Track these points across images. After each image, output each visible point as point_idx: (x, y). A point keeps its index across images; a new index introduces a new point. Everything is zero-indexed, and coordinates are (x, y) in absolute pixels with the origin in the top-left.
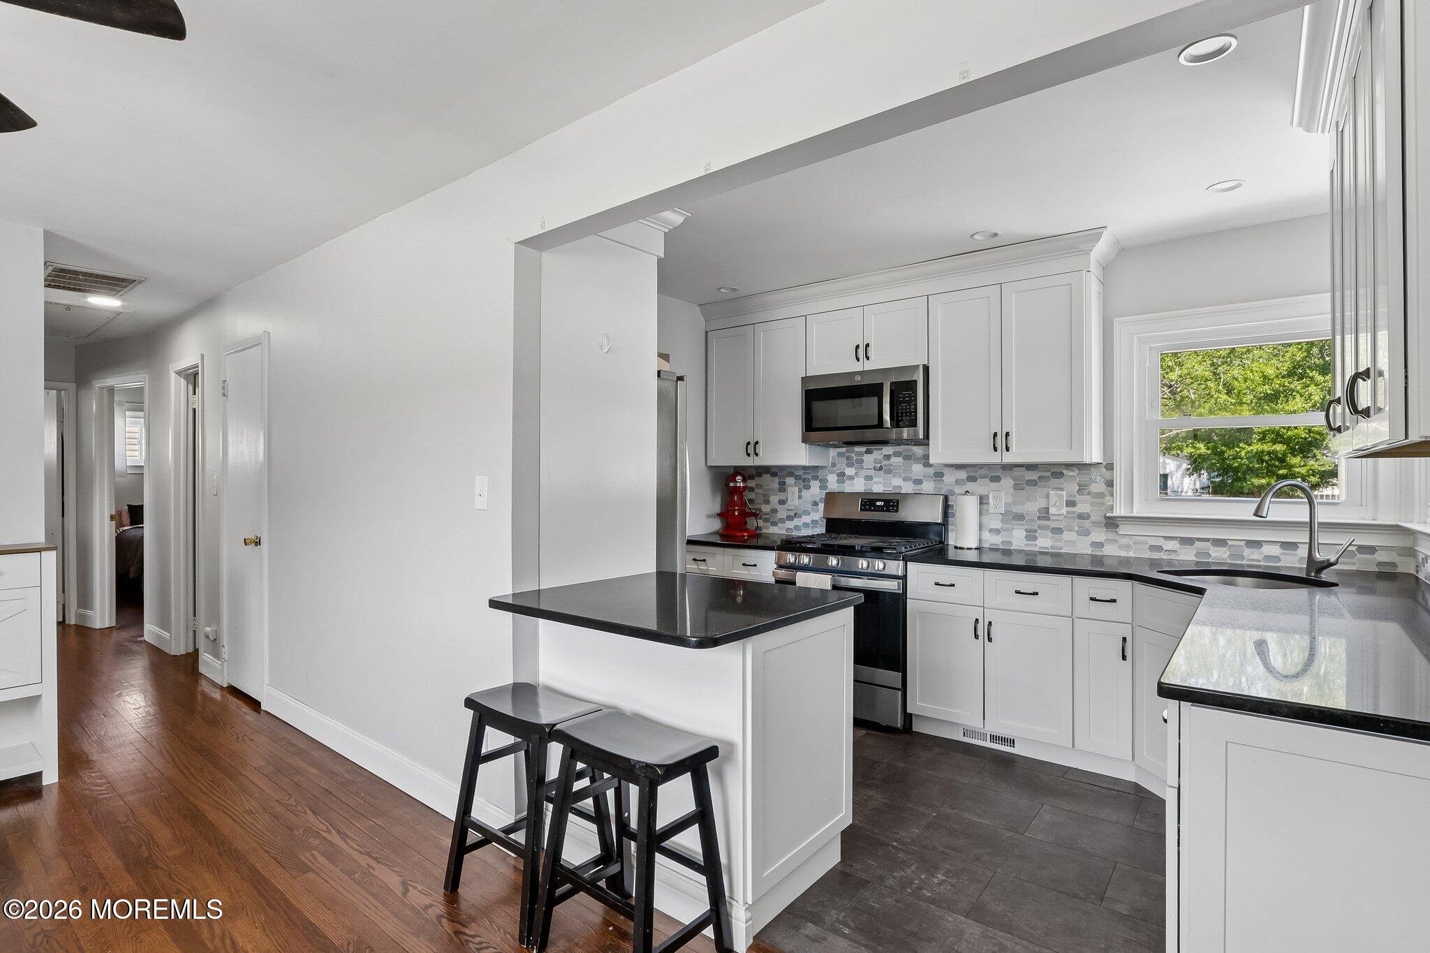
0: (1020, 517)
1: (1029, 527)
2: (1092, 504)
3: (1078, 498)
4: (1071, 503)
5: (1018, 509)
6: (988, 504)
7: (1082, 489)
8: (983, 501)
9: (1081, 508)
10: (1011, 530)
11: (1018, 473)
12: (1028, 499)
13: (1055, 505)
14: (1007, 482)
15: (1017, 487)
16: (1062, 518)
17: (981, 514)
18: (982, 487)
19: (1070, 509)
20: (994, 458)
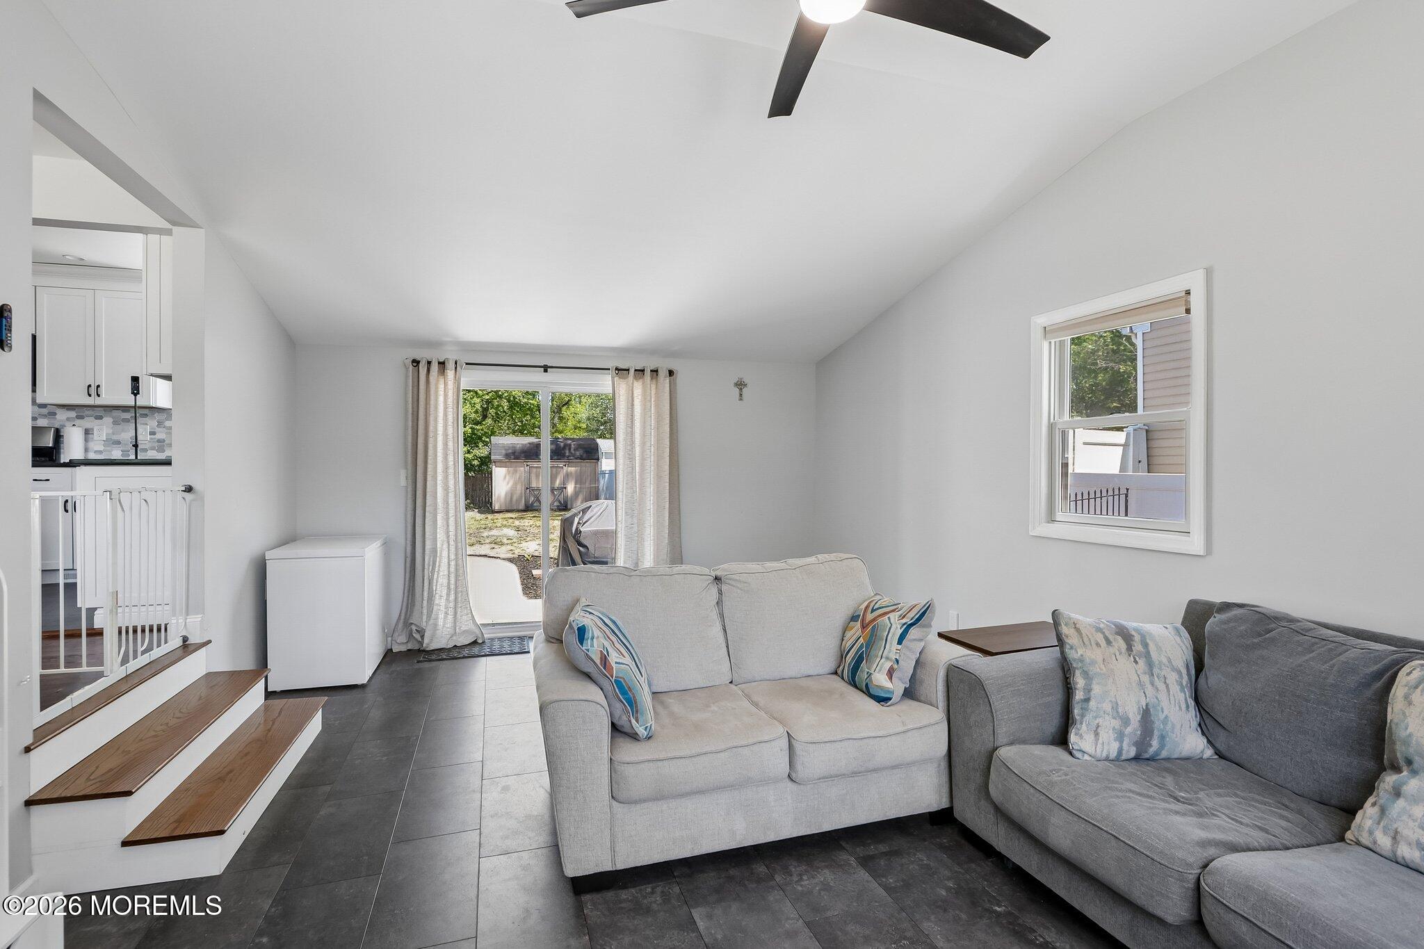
0: (118, 443)
1: (124, 449)
2: (166, 433)
3: (157, 430)
4: (152, 433)
5: (115, 438)
6: (93, 434)
7: (160, 424)
8: (87, 432)
9: (159, 436)
10: (110, 451)
11: (116, 413)
12: (123, 431)
13: (142, 434)
14: (108, 420)
15: (115, 423)
16: (146, 442)
17: (86, 440)
18: (88, 423)
19: (152, 436)
20: (90, 401)
